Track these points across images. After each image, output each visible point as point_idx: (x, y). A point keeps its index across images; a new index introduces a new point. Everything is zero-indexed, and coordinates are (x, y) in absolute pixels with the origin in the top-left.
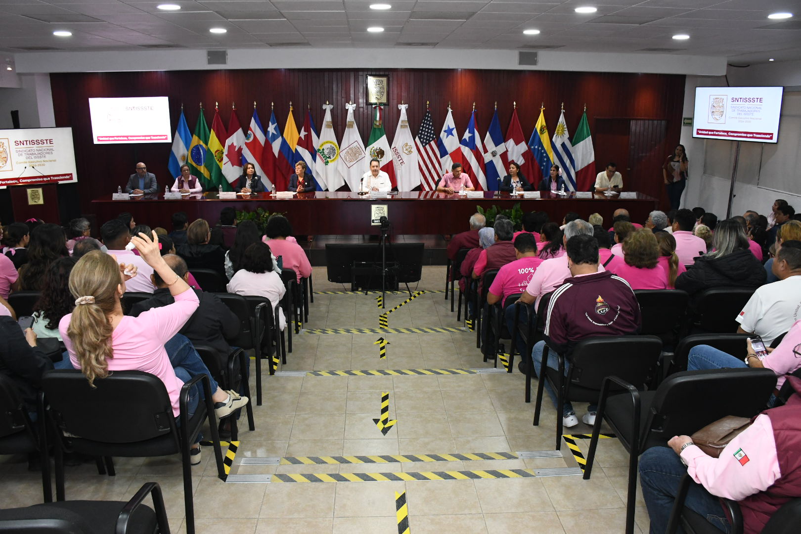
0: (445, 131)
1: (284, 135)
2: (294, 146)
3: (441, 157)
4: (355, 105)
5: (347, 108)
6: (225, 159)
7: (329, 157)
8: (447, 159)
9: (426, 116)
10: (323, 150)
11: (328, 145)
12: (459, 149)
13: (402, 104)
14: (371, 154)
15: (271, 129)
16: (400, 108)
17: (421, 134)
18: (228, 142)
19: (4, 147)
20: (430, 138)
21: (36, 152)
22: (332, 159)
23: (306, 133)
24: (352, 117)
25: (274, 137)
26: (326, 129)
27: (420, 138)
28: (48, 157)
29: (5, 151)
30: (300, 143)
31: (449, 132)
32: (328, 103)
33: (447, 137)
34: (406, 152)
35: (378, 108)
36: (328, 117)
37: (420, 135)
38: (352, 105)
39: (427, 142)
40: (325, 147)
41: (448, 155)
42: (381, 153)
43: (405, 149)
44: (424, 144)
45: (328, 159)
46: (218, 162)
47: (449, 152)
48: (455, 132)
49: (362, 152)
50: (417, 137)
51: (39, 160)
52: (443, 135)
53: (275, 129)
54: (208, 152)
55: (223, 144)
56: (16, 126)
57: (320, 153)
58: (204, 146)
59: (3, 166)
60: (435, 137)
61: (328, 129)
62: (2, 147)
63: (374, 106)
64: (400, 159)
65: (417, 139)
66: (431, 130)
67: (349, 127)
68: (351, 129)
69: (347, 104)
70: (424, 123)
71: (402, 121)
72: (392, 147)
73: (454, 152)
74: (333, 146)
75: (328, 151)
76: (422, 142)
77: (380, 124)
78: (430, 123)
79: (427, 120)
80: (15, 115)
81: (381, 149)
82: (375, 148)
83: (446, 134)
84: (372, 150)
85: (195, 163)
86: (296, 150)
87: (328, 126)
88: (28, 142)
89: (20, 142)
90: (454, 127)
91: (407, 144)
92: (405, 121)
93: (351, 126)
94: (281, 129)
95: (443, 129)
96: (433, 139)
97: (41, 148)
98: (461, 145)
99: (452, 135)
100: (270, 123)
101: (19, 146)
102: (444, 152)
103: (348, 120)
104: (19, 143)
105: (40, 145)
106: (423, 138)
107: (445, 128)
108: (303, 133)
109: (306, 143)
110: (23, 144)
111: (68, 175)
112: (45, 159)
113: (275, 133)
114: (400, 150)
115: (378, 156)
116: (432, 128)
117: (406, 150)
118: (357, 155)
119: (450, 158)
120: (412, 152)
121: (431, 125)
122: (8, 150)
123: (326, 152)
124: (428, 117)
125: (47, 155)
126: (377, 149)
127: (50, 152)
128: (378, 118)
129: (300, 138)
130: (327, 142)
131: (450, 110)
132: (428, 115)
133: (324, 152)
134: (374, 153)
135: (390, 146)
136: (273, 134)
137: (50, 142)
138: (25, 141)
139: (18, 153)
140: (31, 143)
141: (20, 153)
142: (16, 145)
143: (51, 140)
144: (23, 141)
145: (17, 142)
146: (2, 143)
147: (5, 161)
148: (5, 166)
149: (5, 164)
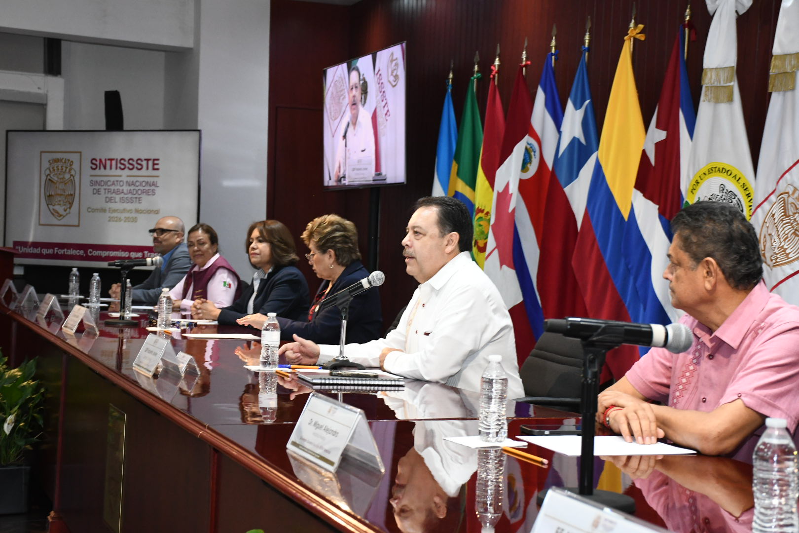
1: (600, 147)
2: (625, 193)
15: (573, 123)
18: (499, 180)
21: (126, 188)
23: (664, 133)
25: (577, 155)
28: (146, 202)
29: (72, 180)
30: (644, 178)
40: (703, 190)
46: (474, 251)
51: (129, 207)
55: (492, 186)
59: (64, 213)
62: (70, 171)
80: (113, 102)
86: (632, 208)
87: (718, 92)
88: (114, 163)
89: (101, 160)
97: (135, 179)
100: (570, 105)
101: (98, 171)
103: (778, 47)
104: (98, 163)
105: (135, 172)
108: (655, 135)
109: (661, 177)
110: (105, 168)
112: (139, 206)
113: (583, 141)
122: (76, 178)
125: (144, 196)
127: (150, 189)
129: (645, 156)
130: (712, 170)
136: (574, 141)
137: (154, 164)
138: (109, 159)
139: (94, 187)
140: (119, 165)
141: (97, 187)
142: (92, 168)
143: (156, 162)
144: (106, 160)
145: (94, 162)
146: (69, 162)
147: (70, 203)
148: (67, 214)
149: (68, 210)
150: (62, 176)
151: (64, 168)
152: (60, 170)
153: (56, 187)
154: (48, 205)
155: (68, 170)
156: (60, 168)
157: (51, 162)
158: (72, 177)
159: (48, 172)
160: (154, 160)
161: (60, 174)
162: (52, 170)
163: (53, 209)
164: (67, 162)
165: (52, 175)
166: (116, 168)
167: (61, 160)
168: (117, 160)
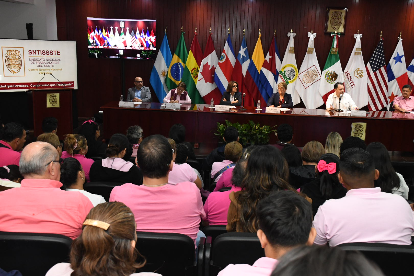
0: (394, 58)
1: (252, 58)
2: (259, 67)
3: (389, 81)
4: (316, 34)
5: (309, 36)
6: (200, 76)
7: (290, 79)
8: (394, 83)
9: (379, 44)
10: (285, 72)
11: (289, 68)
12: (406, 73)
13: (357, 34)
14: (326, 77)
15: (242, 52)
16: (355, 37)
17: (373, 60)
18: (204, 62)
19: (20, 55)
20: (380, 64)
21: (46, 61)
22: (292, 80)
23: (271, 57)
24: (312, 44)
25: (244, 60)
26: (289, 53)
27: (371, 64)
28: (55, 66)
29: (20, 59)
30: (265, 65)
31: (398, 59)
32: (292, 31)
33: (395, 63)
34: (358, 76)
35: (335, 37)
36: (291, 44)
37: (371, 62)
38: (313, 33)
39: (378, 67)
40: (286, 69)
41: (395, 80)
42: (335, 76)
43: (356, 73)
44: (374, 70)
45: (288, 80)
46: (194, 78)
47: (396, 77)
48: (403, 59)
49: (319, 75)
50: (369, 63)
51: (48, 68)
52: (392, 61)
53: (245, 52)
54: (186, 69)
55: (199, 63)
56: (30, 37)
57: (282, 74)
58: (182, 64)
59: (17, 71)
60: (385, 63)
61: (291, 54)
63: (332, 35)
64: (351, 81)
65: (368, 65)
66: (382, 57)
67: (308, 53)
68: (310, 55)
69: (309, 32)
70: (376, 51)
71: (357, 49)
72: (345, 71)
73: (401, 77)
74: (293, 69)
75: (288, 73)
76: (373, 68)
77: (336, 51)
78: (382, 51)
79: (380, 48)
80: (29, 27)
81: (335, 73)
82: (330, 71)
83: (395, 61)
84: (327, 74)
85: (174, 78)
86: (261, 71)
87: (291, 52)
88: (40, 52)
89: (33, 51)
90: (403, 54)
91: (359, 69)
92: (359, 48)
93: (311, 52)
94: (250, 53)
95: (393, 56)
96: (383, 65)
97: (50, 58)
98: (408, 71)
99: (401, 62)
100: (241, 47)
101: (32, 55)
102: (391, 77)
103: (309, 46)
104: (32, 52)
105: (50, 55)
106: (375, 64)
107: (394, 55)
108: (268, 57)
109: (270, 66)
110: (36, 54)
111: (70, 82)
112: (52, 68)
113: (245, 55)
114: (352, 75)
115: (332, 79)
116: (383, 55)
117: (358, 74)
118: (314, 77)
119: (396, 82)
120: (363, 76)
121: (383, 53)
122: (22, 58)
123: (287, 74)
124: (381, 45)
125: (54, 64)
126: (331, 73)
127: (57, 61)
128: (335, 46)
129: (266, 61)
130: (289, 65)
131: (401, 40)
132: (381, 44)
133: (285, 74)
134: (329, 76)
135: (343, 70)
136: (243, 56)
137: (58, 53)
138: (37, 51)
139: (31, 61)
140: (42, 53)
141: (33, 61)
142: (29, 54)
143: (58, 52)
144: (36, 51)
145: (30, 51)
146: (18, 51)
147: (19, 67)
148: (18, 72)
149: (19, 70)
150: (14, 57)
151: (15, 54)
152: (13, 55)
153: (12, 61)
154: (8, 68)
155: (17, 54)
156: (13, 54)
157: (8, 51)
158: (20, 57)
159: (7, 55)
160: (58, 51)
161: (13, 56)
162: (9, 54)
163: (11, 70)
164: (16, 51)
165: (9, 56)
166: (41, 54)
167: (13, 51)
168: (41, 51)
